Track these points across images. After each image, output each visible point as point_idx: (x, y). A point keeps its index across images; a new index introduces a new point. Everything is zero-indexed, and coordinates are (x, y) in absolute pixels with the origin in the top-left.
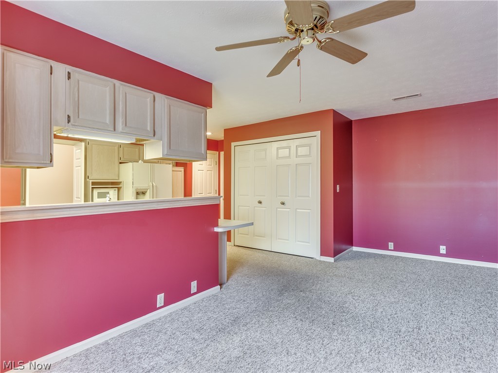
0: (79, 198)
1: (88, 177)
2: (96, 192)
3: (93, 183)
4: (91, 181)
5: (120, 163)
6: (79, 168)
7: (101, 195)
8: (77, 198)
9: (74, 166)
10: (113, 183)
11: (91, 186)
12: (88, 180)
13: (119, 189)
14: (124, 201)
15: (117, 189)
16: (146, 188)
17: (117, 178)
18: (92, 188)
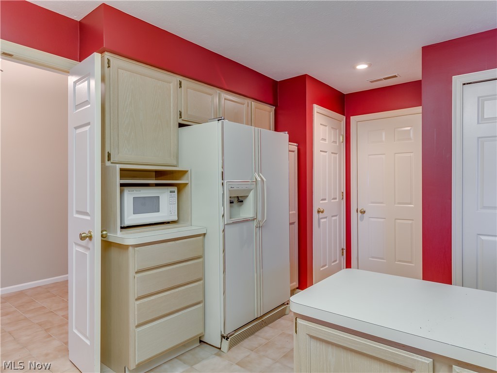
0: (86, 214)
1: (109, 155)
2: (130, 195)
3: (124, 173)
4: (118, 167)
5: (181, 125)
6: (87, 128)
7: (141, 206)
8: (78, 212)
9: (71, 124)
10: (159, 174)
11: (118, 181)
12: (108, 164)
13: (180, 188)
14: (193, 228)
15: (175, 189)
16: (244, 187)
17: (175, 163)
18: (122, 185)
